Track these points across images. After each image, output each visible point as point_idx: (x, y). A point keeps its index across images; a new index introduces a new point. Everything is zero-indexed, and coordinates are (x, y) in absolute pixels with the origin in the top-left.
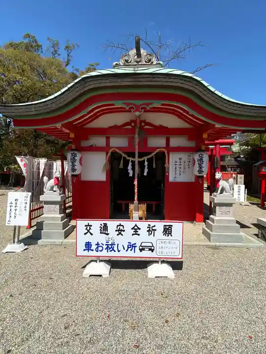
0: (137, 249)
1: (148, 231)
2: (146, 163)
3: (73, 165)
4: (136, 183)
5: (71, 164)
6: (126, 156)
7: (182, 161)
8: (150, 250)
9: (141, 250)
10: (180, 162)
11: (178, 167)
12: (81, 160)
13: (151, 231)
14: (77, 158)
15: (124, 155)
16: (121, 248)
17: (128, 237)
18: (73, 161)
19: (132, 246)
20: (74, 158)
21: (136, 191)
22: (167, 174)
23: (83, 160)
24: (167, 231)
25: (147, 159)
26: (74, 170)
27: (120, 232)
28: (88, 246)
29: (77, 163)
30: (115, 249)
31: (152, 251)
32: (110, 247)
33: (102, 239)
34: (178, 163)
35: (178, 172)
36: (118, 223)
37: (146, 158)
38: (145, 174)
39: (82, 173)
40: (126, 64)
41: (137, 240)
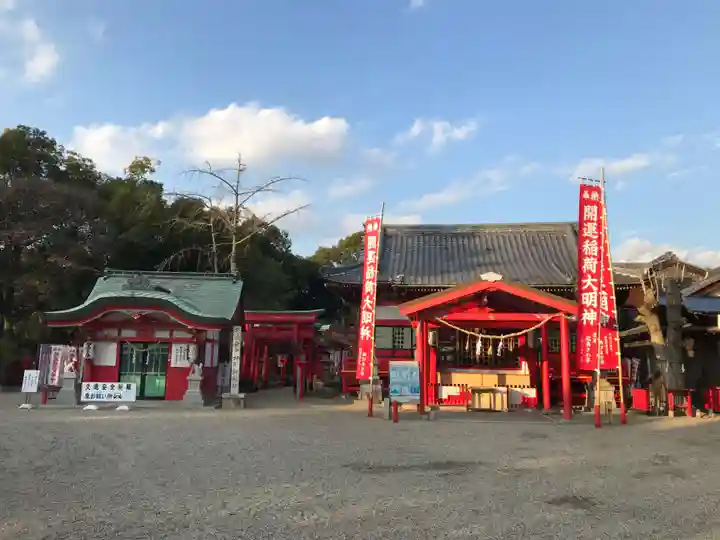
0: (113, 397)
7: (183, 350)
8: (119, 397)
9: (115, 398)
10: (181, 351)
11: (179, 354)
16: (104, 396)
17: (108, 391)
19: (110, 396)
20: (89, 346)
22: (169, 360)
24: (128, 387)
27: (104, 388)
28: (87, 395)
30: (101, 397)
31: (121, 398)
32: (98, 396)
33: (95, 392)
34: (179, 352)
35: (179, 359)
40: (131, 286)
41: (112, 392)
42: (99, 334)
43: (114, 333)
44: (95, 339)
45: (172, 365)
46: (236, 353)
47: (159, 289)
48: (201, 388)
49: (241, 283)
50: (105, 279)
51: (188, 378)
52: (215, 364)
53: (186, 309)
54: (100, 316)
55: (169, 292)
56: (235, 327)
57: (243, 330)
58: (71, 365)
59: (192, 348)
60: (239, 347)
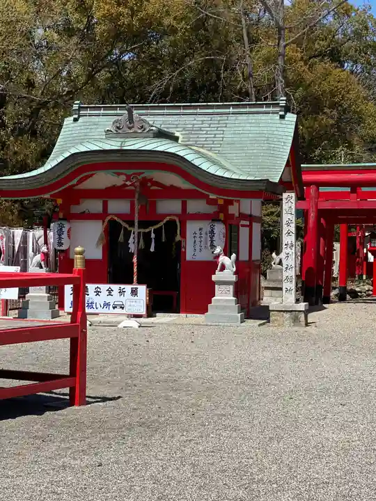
0: (111, 307)
1: (120, 292)
2: (153, 236)
3: (60, 238)
4: (135, 260)
5: (57, 236)
6: (127, 226)
7: (203, 232)
8: (121, 307)
9: (114, 308)
10: (201, 234)
11: (198, 240)
12: (69, 231)
13: (122, 292)
14: (65, 230)
15: (124, 224)
16: (98, 306)
18: (60, 233)
19: (106, 305)
20: (61, 229)
21: (135, 270)
22: (183, 250)
23: (72, 232)
24: (134, 292)
25: (154, 229)
26: (60, 244)
27: (98, 293)
29: (65, 236)
30: (94, 306)
31: (123, 308)
32: (90, 305)
34: (198, 235)
35: (198, 248)
36: (96, 286)
37: (152, 229)
38: (152, 249)
39: (71, 247)
40: (118, 132)
41: (110, 300)
42: (75, 209)
43: (95, 206)
44: (69, 217)
45: (189, 257)
46: (288, 238)
47: (161, 134)
48: (236, 294)
49: (291, 118)
50: (76, 120)
51: (214, 278)
52: (256, 255)
53: (205, 166)
54: (75, 182)
55: (176, 139)
56: (285, 195)
57: (300, 198)
58: (38, 257)
59: (220, 229)
60: (293, 229)
